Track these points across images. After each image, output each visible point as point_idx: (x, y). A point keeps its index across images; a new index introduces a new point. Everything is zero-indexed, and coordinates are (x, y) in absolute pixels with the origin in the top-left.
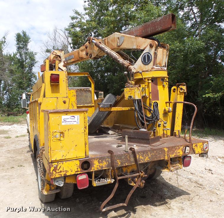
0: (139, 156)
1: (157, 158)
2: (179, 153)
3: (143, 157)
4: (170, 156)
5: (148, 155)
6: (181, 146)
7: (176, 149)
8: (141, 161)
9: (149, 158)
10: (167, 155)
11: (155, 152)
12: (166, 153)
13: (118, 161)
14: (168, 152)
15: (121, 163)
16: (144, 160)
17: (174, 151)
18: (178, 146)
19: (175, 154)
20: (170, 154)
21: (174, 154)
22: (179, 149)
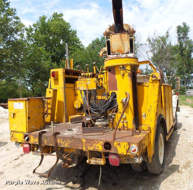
0: (60, 141)
1: (75, 146)
2: (98, 147)
3: (64, 142)
4: (88, 148)
5: (68, 142)
6: (101, 141)
7: (94, 143)
8: (62, 145)
9: (68, 144)
10: (85, 146)
11: (74, 140)
12: (84, 144)
13: (45, 140)
14: (86, 144)
15: (47, 142)
16: (65, 145)
17: (93, 144)
18: (96, 140)
19: (94, 148)
20: (88, 146)
21: (92, 147)
22: (98, 143)
